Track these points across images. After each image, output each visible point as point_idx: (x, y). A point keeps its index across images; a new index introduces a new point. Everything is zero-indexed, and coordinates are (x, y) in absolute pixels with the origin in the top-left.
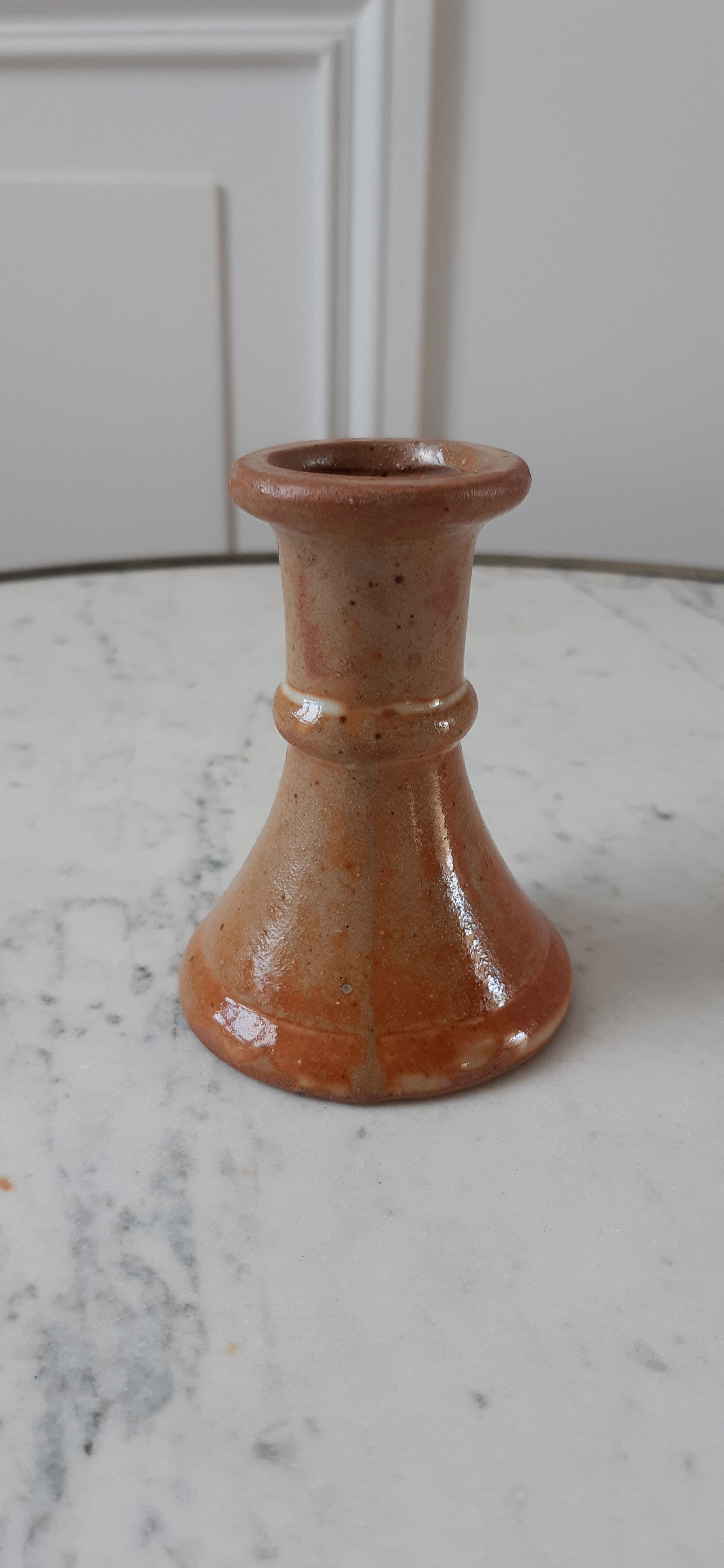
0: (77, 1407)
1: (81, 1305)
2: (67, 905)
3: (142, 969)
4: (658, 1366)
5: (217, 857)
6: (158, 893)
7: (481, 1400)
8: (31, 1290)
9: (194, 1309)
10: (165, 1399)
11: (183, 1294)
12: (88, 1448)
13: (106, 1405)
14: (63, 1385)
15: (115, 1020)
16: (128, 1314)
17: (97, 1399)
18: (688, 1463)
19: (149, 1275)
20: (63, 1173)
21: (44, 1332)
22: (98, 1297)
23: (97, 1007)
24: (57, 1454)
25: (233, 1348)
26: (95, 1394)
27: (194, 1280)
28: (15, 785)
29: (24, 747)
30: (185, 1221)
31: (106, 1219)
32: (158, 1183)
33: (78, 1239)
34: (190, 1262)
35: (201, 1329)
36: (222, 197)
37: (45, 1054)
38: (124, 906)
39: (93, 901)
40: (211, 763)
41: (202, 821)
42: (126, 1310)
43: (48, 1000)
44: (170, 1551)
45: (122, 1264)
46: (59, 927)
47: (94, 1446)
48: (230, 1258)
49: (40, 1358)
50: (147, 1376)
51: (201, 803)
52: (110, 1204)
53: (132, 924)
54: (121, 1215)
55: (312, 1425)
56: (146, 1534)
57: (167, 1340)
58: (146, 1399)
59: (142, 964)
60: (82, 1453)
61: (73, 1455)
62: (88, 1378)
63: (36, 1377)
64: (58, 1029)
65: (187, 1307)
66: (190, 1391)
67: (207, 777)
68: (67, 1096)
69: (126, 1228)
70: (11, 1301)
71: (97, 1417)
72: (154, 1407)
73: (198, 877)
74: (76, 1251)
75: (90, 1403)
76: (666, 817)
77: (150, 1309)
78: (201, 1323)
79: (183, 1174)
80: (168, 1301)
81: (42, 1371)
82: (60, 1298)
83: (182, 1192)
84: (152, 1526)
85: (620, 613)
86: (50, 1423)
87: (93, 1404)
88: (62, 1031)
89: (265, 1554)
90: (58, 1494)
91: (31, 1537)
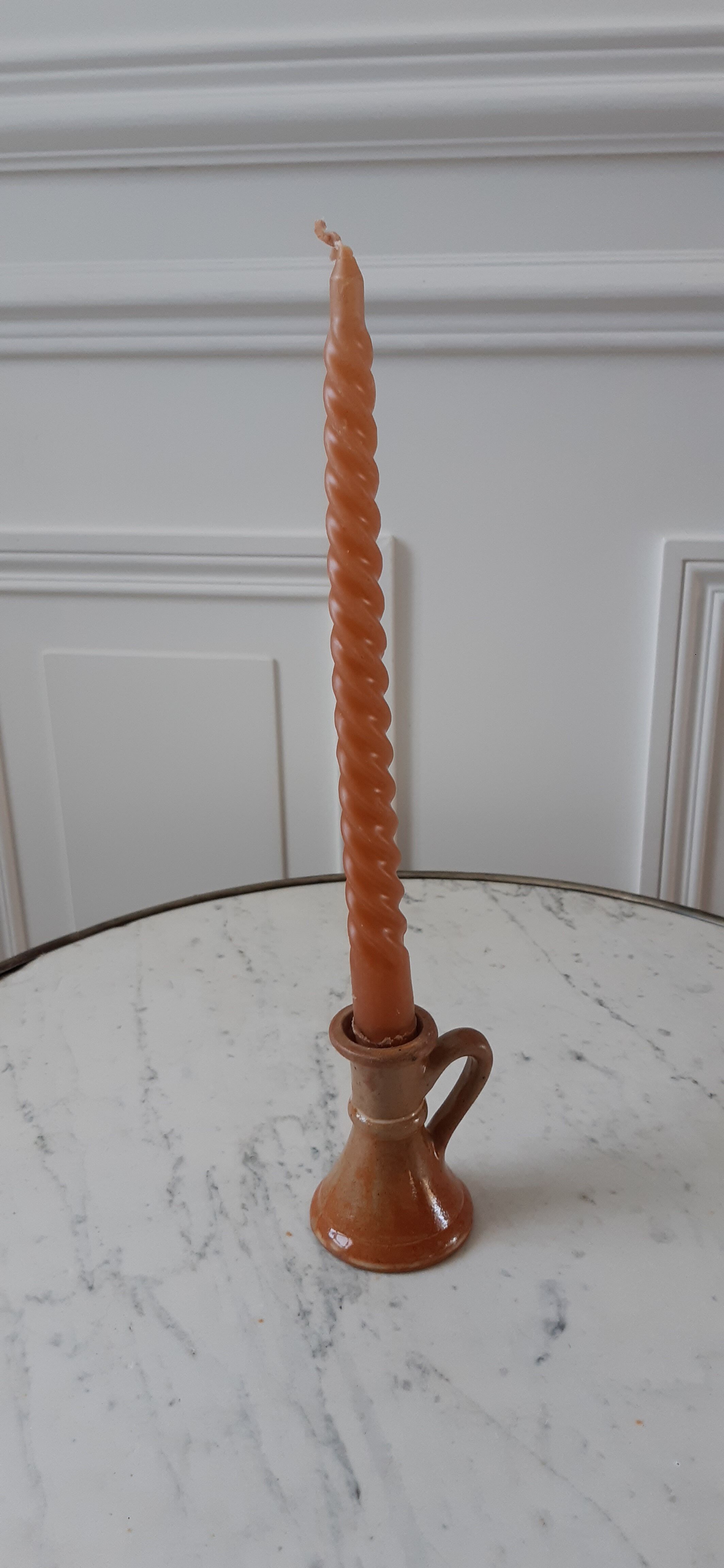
0: (334, 1297)
1: (327, 1270)
2: (275, 1120)
3: (314, 1148)
5: (332, 1092)
6: (310, 1111)
7: (455, 1288)
8: (310, 1266)
10: (360, 1294)
12: (341, 1308)
13: (343, 1296)
14: (328, 1292)
15: (310, 1171)
21: (318, 1278)
22: (332, 1267)
23: (301, 1166)
24: (332, 1310)
25: (378, 1279)
28: (230, 1056)
29: (226, 1033)
36: (276, 665)
38: (299, 1119)
39: (285, 1118)
40: (317, 1037)
41: (321, 1072)
42: (342, 1270)
43: (282, 1164)
44: (371, 1331)
46: (275, 1131)
49: (319, 1285)
50: (353, 1288)
51: (318, 1061)
53: (304, 1128)
55: (405, 1297)
57: (357, 1278)
58: (354, 1294)
59: (314, 1145)
60: (339, 1309)
61: (337, 1309)
62: (335, 1290)
66: (367, 1291)
67: (317, 1046)
71: (341, 1300)
72: (357, 1296)
73: (326, 1103)
76: (527, 1059)
81: (320, 1290)
82: (320, 1268)
84: (364, 1325)
85: (513, 919)
86: (327, 1302)
87: (339, 1296)
88: (291, 1177)
89: (398, 1329)
90: (335, 1319)
91: (331, 1330)
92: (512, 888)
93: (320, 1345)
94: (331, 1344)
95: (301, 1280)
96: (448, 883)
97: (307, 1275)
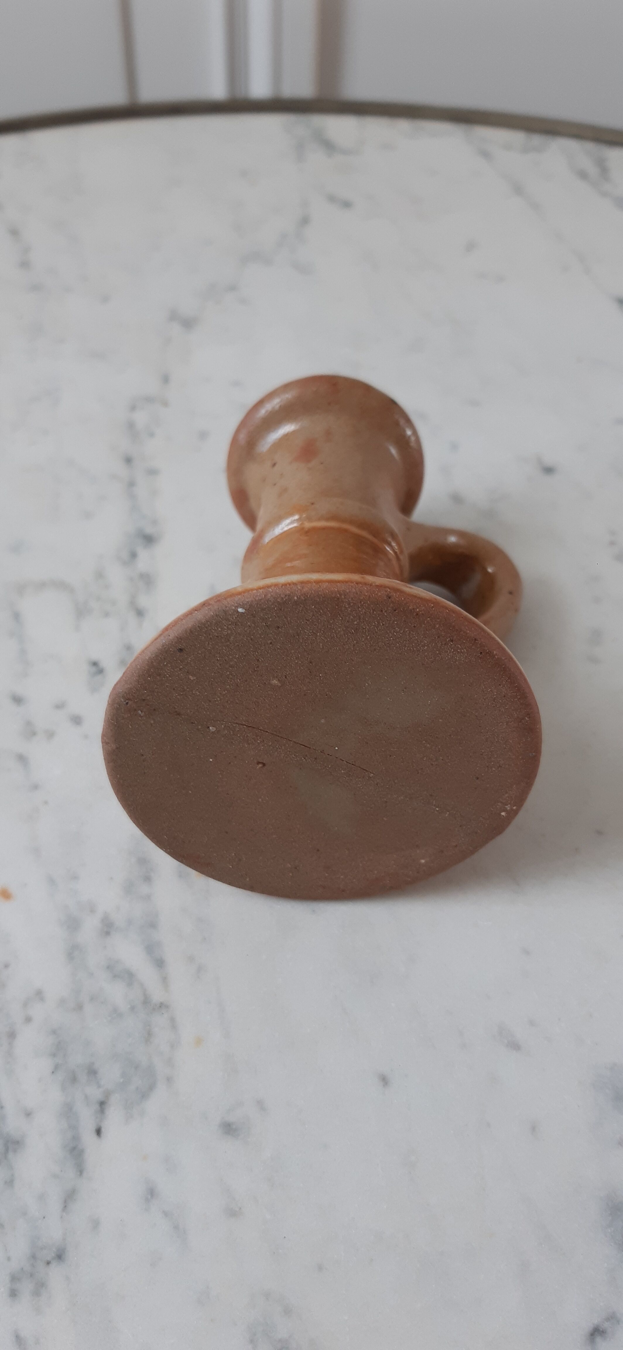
0: (86, 1097)
1: (79, 1007)
2: (21, 589)
3: (95, 664)
4: (515, 1046)
5: (149, 530)
6: (99, 575)
8: (39, 995)
9: (167, 1007)
10: (152, 1087)
11: (157, 995)
12: (98, 1132)
13: (108, 1094)
14: (74, 1079)
15: (77, 722)
16: (116, 1014)
17: (102, 1090)
18: (533, 1129)
19: (129, 977)
20: (51, 881)
21: (54, 1032)
22: (92, 999)
23: (60, 706)
24: (76, 1138)
25: (199, 1041)
26: (99, 1086)
27: (165, 980)
30: (153, 925)
31: (91, 924)
32: (129, 889)
33: (70, 945)
34: (160, 963)
35: (173, 1024)
37: (22, 759)
38: (72, 590)
39: (42, 586)
40: (133, 408)
41: (131, 484)
42: (115, 1010)
43: (18, 700)
44: (166, 1214)
45: (108, 967)
46: (17, 616)
47: (103, 1130)
48: (191, 959)
49: (54, 1055)
50: (136, 1068)
51: (128, 460)
52: (92, 910)
53: (81, 612)
54: (102, 920)
55: (261, 1105)
56: (147, 1200)
57: (148, 1036)
58: (137, 1089)
59: (95, 656)
60: (94, 1135)
61: (88, 1137)
62: (92, 1072)
63: (53, 1072)
64: (30, 731)
65: (161, 1005)
66: (169, 1080)
67: (131, 426)
68: (46, 803)
69: (108, 933)
70: (25, 1005)
72: (145, 1094)
73: (134, 555)
74: (70, 957)
75: (96, 1093)
76: (549, 470)
77: (133, 1008)
78: (173, 1020)
79: (148, 879)
80: (146, 1001)
81: (56, 1068)
82: (62, 1001)
83: (148, 898)
84: (151, 1193)
85: (518, 190)
86: (68, 1112)
88: (34, 734)
89: (233, 1213)
90: (81, 1171)
91: (65, 1208)
92: (516, 137)
93: (34, 1257)
94: (60, 1256)
95: (12, 1035)
96: (403, 125)
97: (28, 1020)
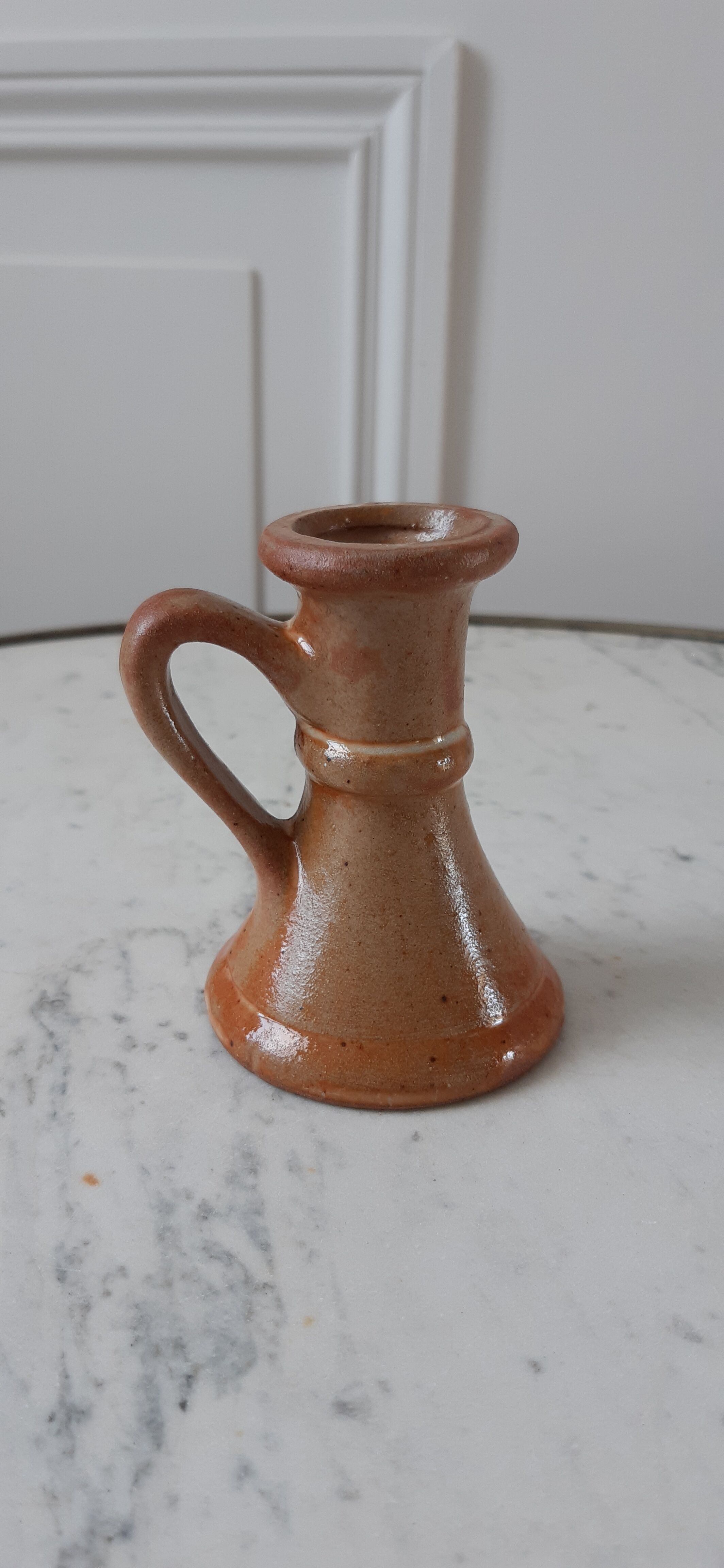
0: (171, 1370)
1: (169, 1284)
2: (131, 934)
4: (695, 1338)
6: (214, 925)
7: (536, 1367)
8: (122, 1271)
9: (272, 1287)
10: (250, 1364)
11: (261, 1275)
12: (183, 1405)
13: (197, 1368)
14: (157, 1352)
15: (182, 1037)
16: (212, 1292)
17: (190, 1364)
19: (229, 1258)
20: (144, 1170)
21: (137, 1306)
22: (184, 1277)
23: (165, 1025)
24: (155, 1411)
25: (309, 1321)
26: (187, 1360)
27: (270, 1262)
28: (74, 826)
29: (80, 792)
30: (258, 1212)
31: (186, 1210)
32: (232, 1179)
33: (162, 1227)
34: (265, 1247)
35: (279, 1304)
36: (256, 281)
37: (119, 1066)
38: (183, 935)
39: (154, 931)
42: (210, 1288)
43: (119, 1019)
44: (263, 1493)
45: (204, 1249)
46: (124, 954)
47: (189, 1404)
48: (302, 1244)
49: (135, 1329)
50: (233, 1344)
52: (189, 1197)
54: (200, 1206)
55: (384, 1386)
56: (240, 1478)
57: (249, 1314)
58: (233, 1364)
60: (178, 1410)
61: (170, 1411)
62: (179, 1346)
63: (132, 1345)
64: (131, 1044)
65: (265, 1286)
66: (272, 1357)
68: (143, 1103)
69: (205, 1218)
70: (105, 1280)
71: (189, 1379)
72: (241, 1371)
74: (161, 1237)
75: (182, 1367)
76: (686, 858)
77: (231, 1288)
78: (278, 1300)
79: (254, 1171)
80: (247, 1280)
81: (137, 1340)
82: (149, 1278)
83: (254, 1187)
84: (245, 1471)
85: (636, 672)
86: (148, 1384)
87: (185, 1368)
88: (134, 1046)
89: (349, 1495)
90: (158, 1443)
91: (136, 1481)
93: (92, 1532)
94: (126, 1533)
95: (87, 1307)
97: (107, 1294)
